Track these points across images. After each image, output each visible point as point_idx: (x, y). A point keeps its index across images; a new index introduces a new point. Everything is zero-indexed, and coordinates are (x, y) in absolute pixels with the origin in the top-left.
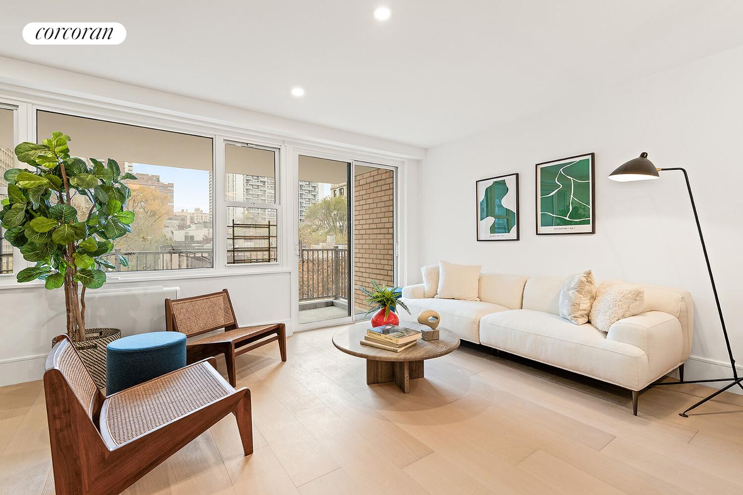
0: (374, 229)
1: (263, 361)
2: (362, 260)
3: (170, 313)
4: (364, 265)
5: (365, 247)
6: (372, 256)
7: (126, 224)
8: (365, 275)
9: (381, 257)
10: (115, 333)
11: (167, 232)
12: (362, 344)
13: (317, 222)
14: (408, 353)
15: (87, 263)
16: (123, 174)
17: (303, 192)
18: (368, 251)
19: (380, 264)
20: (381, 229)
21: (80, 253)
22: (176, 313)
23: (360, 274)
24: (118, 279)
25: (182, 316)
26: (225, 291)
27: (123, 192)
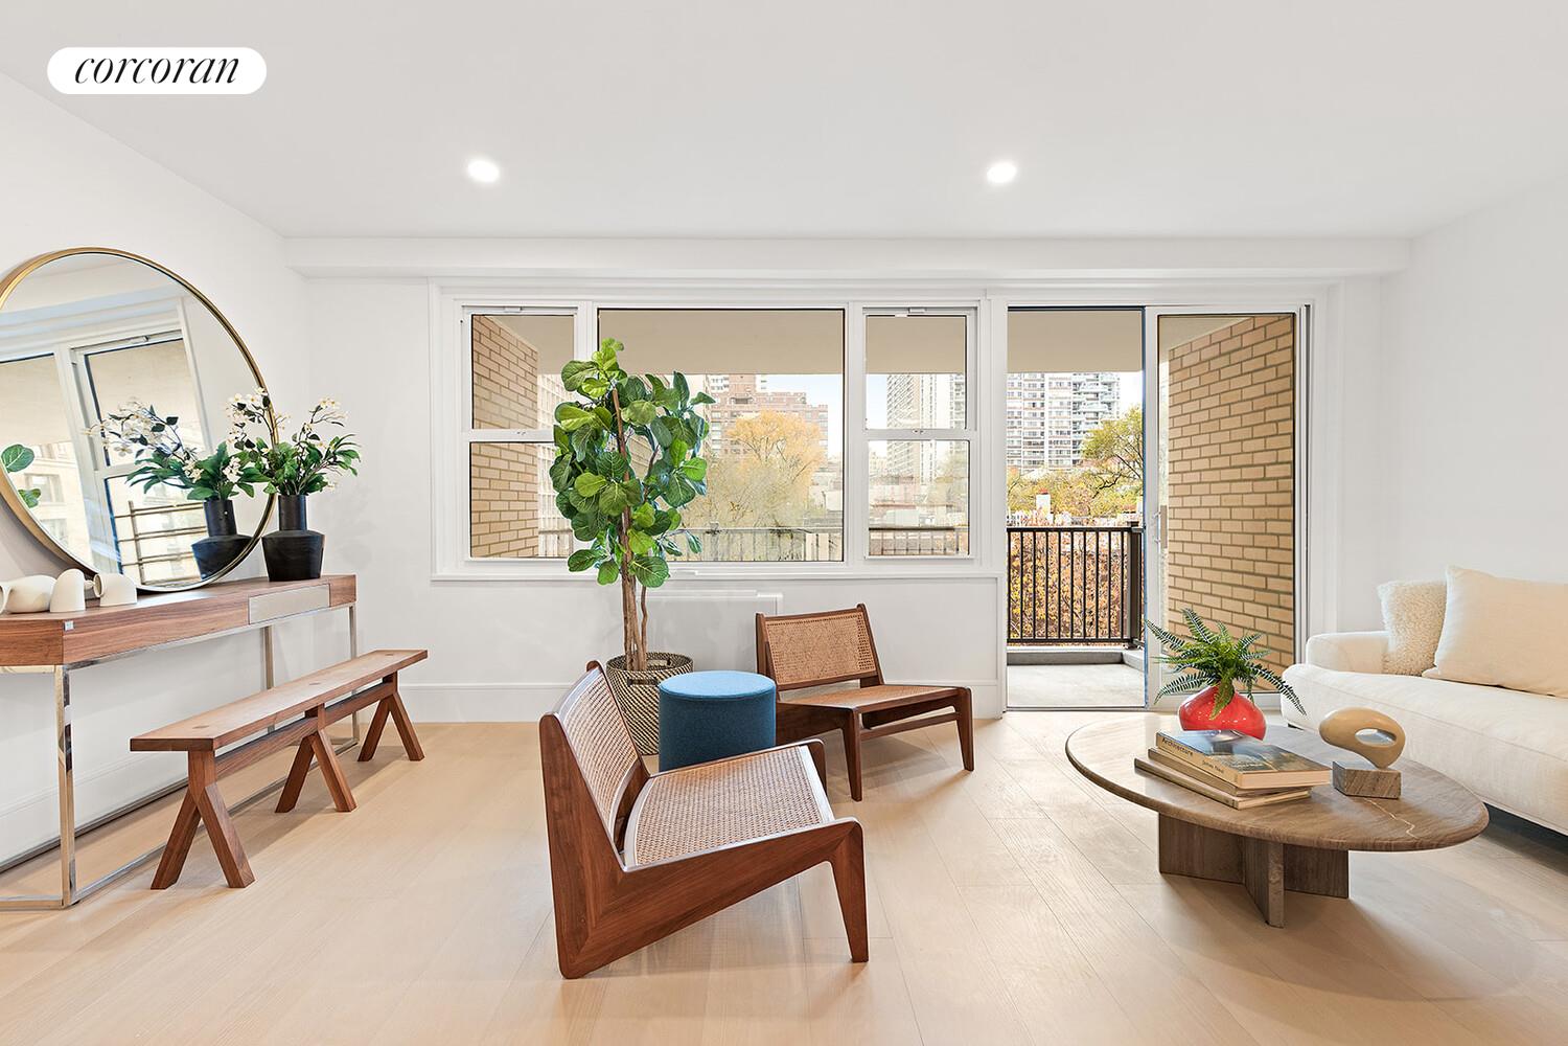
0: (1222, 468)
1: (927, 760)
2: (1189, 548)
3: (763, 638)
4: (1197, 561)
5: (1197, 514)
6: (1218, 538)
7: (697, 481)
8: (1198, 586)
9: (1247, 540)
10: (681, 663)
11: (815, 493)
12: (1140, 767)
13: (1114, 466)
14: (1271, 819)
15: (642, 545)
16: (693, 395)
17: (1082, 398)
18: (1206, 525)
19: (1243, 559)
20: (1244, 469)
21: (637, 529)
22: (771, 640)
23: (1186, 584)
24: (693, 573)
25: (782, 648)
26: (861, 608)
27: (692, 427)
